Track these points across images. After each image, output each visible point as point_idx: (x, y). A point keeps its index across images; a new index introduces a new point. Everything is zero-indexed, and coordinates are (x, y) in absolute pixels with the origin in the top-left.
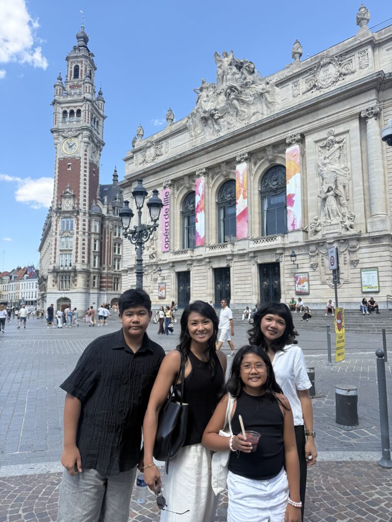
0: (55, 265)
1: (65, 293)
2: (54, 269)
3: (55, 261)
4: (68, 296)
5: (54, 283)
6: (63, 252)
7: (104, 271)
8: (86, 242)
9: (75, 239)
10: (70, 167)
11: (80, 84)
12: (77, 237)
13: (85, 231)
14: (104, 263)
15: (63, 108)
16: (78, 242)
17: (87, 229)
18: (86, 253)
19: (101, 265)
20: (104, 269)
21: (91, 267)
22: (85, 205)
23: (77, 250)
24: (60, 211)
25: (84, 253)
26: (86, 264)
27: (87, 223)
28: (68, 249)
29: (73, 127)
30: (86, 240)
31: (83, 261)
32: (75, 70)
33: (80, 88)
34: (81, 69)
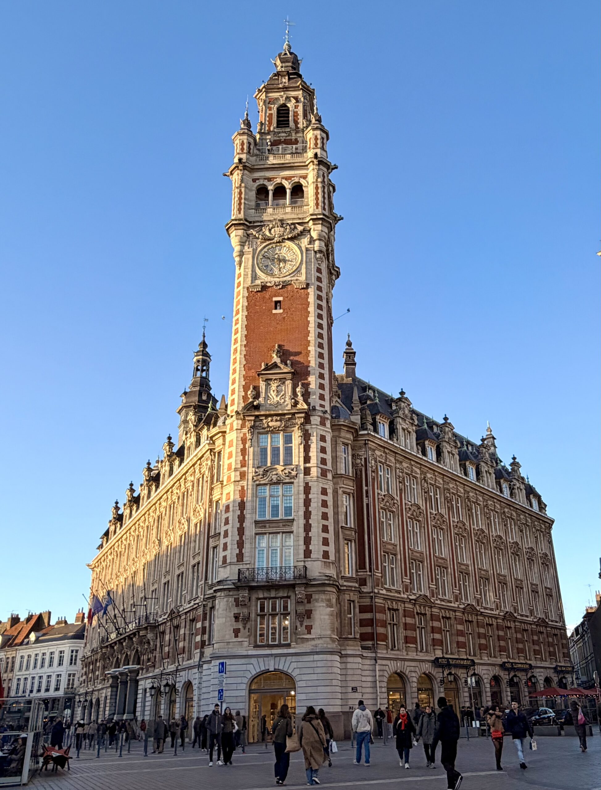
0: (241, 567)
1: (276, 655)
2: (239, 580)
3: (240, 557)
4: (283, 665)
5: (240, 626)
6: (265, 527)
7: (365, 589)
8: (329, 499)
9: (302, 489)
10: (278, 307)
11: (293, 138)
12: (307, 484)
13: (325, 467)
14: (361, 565)
15: (258, 179)
16: (310, 496)
17: (329, 462)
18: (331, 529)
19: (357, 571)
20: (363, 582)
21: (339, 572)
22: (322, 397)
23: (307, 521)
24: (257, 413)
25: (325, 529)
26: (333, 563)
27: (328, 446)
28: (280, 517)
29: (285, 217)
30: (330, 491)
31: (326, 555)
32: (278, 113)
33: (295, 146)
34: (295, 110)
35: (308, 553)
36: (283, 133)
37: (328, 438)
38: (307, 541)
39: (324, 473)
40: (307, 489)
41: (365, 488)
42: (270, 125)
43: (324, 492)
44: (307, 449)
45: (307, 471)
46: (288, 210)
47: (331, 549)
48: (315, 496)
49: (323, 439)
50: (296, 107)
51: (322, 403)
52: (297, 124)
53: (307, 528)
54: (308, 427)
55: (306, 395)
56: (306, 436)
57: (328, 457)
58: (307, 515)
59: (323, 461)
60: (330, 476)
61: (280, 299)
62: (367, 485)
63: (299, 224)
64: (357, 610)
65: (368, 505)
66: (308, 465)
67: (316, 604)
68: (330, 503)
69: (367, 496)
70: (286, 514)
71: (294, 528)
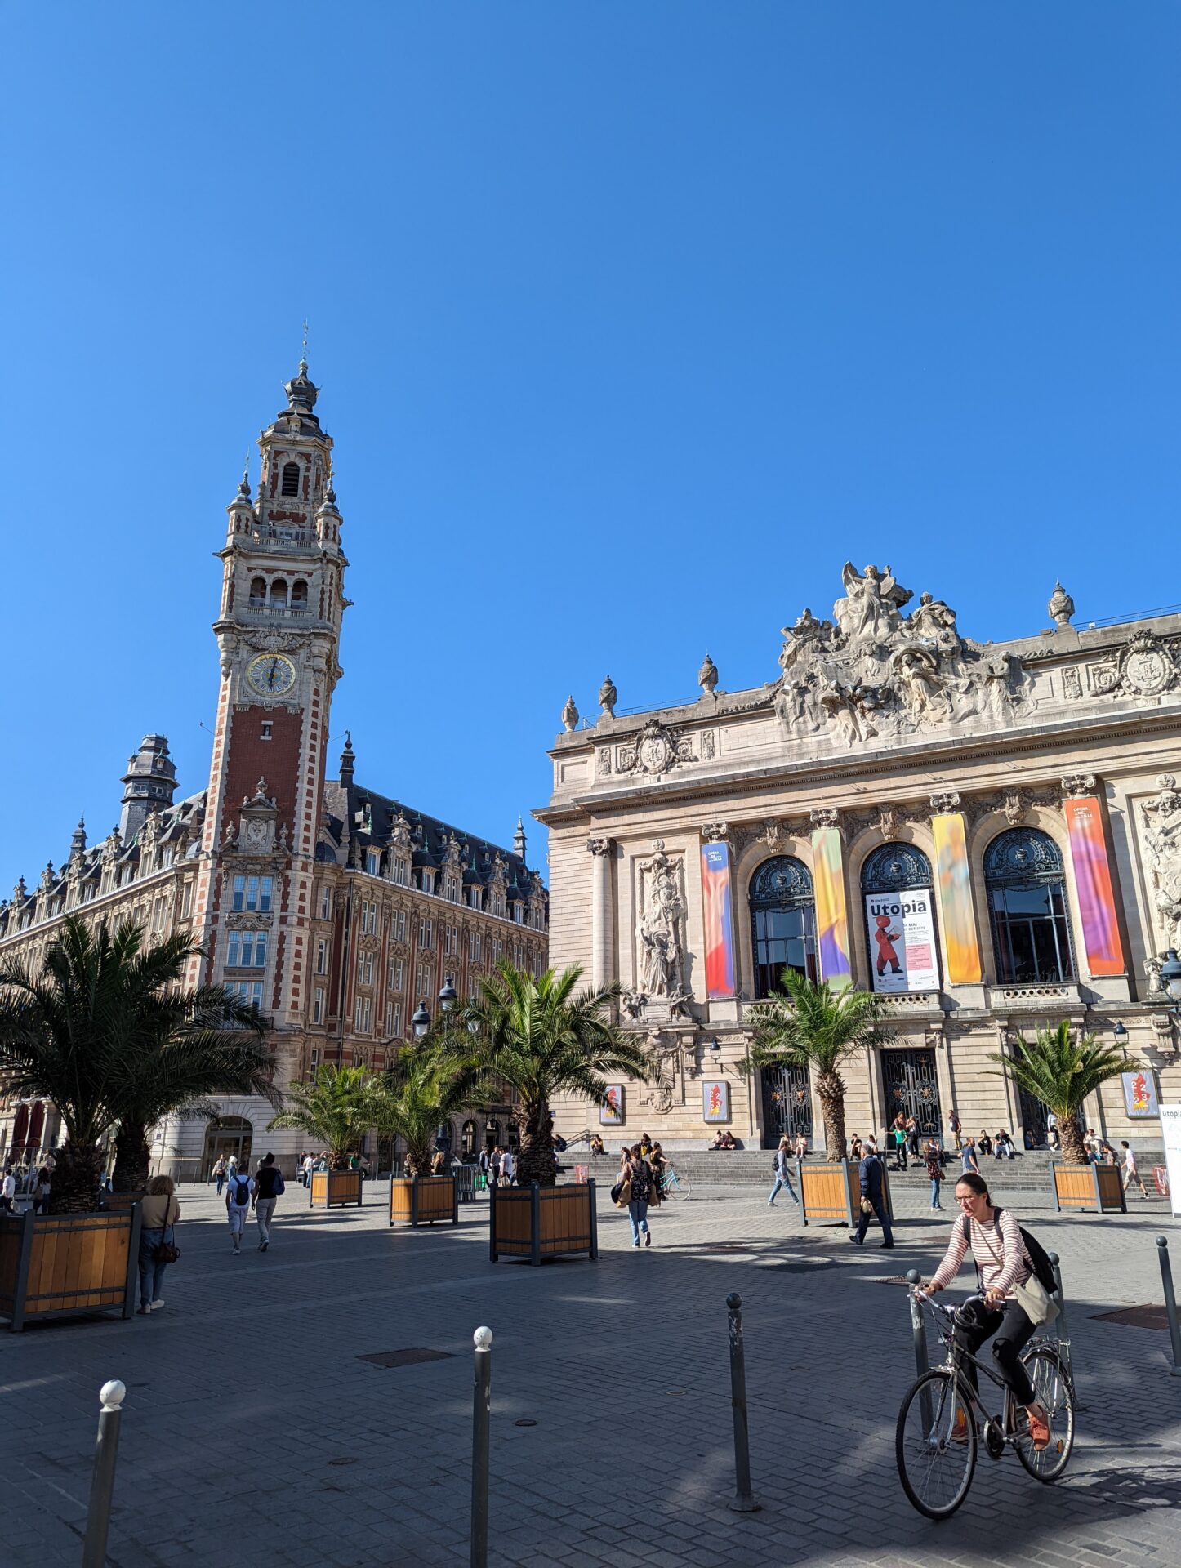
4: (242, 1111)
6: (235, 974)
7: (335, 1035)
8: (304, 949)
9: (276, 938)
10: (267, 733)
11: (301, 513)
12: (282, 933)
13: (303, 916)
14: (332, 1010)
15: (255, 569)
16: (284, 946)
17: (307, 911)
18: (303, 979)
19: (326, 1016)
20: (332, 1028)
21: (306, 1021)
22: (306, 840)
23: (279, 972)
24: (235, 855)
25: (296, 980)
26: (301, 1014)
27: (308, 893)
28: (251, 965)
29: (284, 623)
30: (305, 940)
31: (295, 1005)
32: (285, 474)
33: (302, 524)
34: (306, 474)
35: (276, 1004)
36: (289, 504)
37: (309, 885)
38: (277, 991)
39: (301, 922)
40: (282, 939)
41: (345, 930)
42: (273, 490)
43: (299, 941)
44: (286, 895)
45: (283, 920)
46: (288, 614)
47: (301, 999)
48: (291, 947)
49: (303, 885)
50: (308, 469)
51: (306, 846)
52: (306, 493)
53: (279, 978)
54: (288, 873)
55: (290, 837)
56: (287, 882)
57: (307, 904)
58: (280, 965)
59: (302, 909)
60: (306, 924)
61: (271, 723)
62: (347, 927)
63: (298, 635)
64: (322, 1057)
65: (346, 948)
66: (284, 914)
67: (280, 1054)
68: (304, 953)
69: (346, 939)
70: (257, 963)
71: (264, 978)
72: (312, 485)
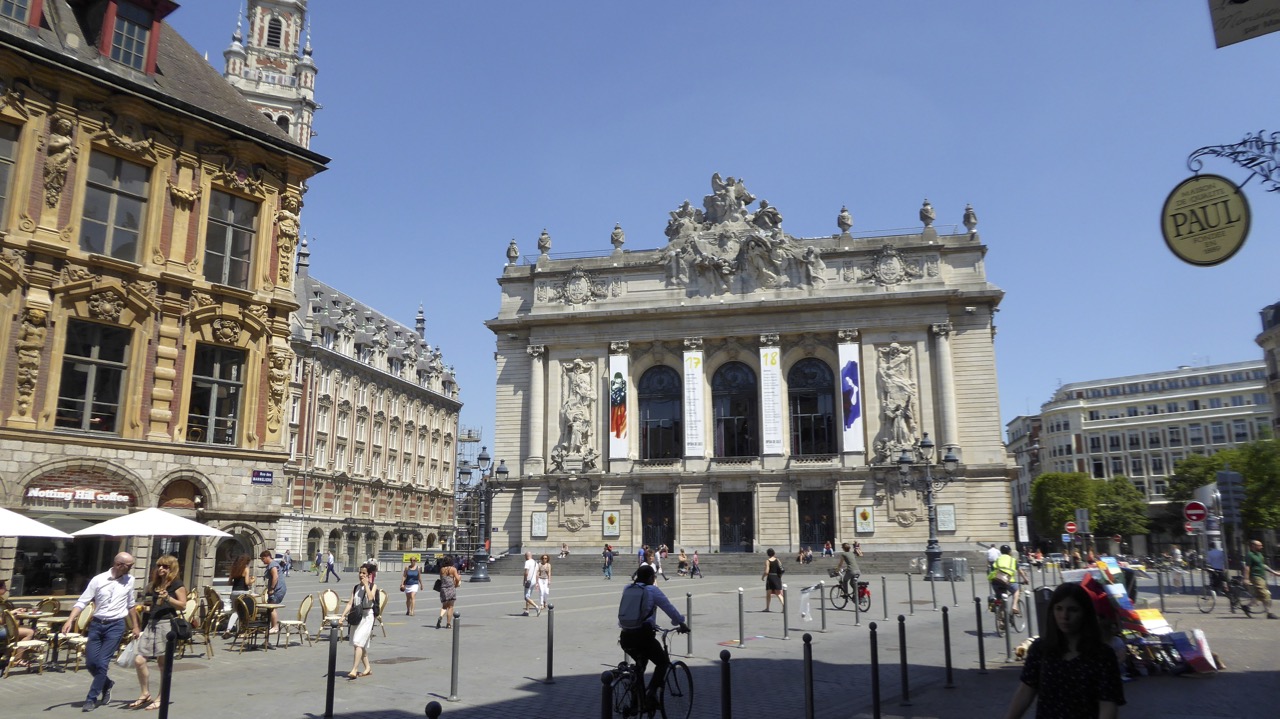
7: (302, 468)
11: (283, 61)
14: (299, 450)
19: (296, 454)
20: (299, 463)
32: (270, 27)
33: (283, 70)
34: (287, 30)
36: (272, 52)
42: (260, 41)
50: (289, 26)
52: (287, 45)
62: (311, 388)
64: (294, 485)
69: (310, 397)
72: (292, 39)
